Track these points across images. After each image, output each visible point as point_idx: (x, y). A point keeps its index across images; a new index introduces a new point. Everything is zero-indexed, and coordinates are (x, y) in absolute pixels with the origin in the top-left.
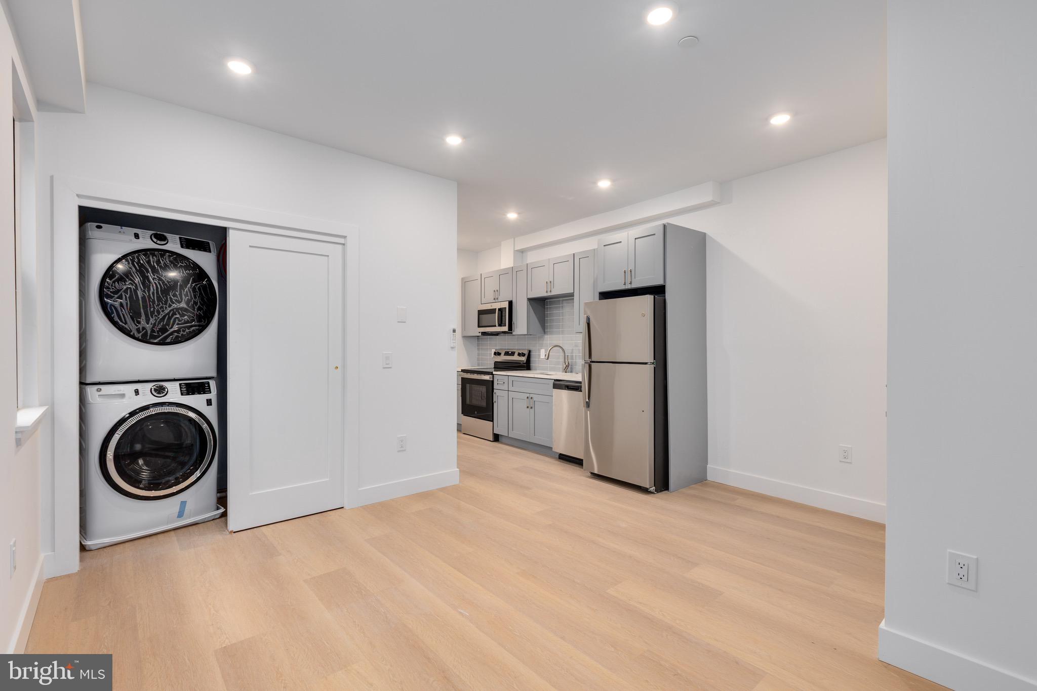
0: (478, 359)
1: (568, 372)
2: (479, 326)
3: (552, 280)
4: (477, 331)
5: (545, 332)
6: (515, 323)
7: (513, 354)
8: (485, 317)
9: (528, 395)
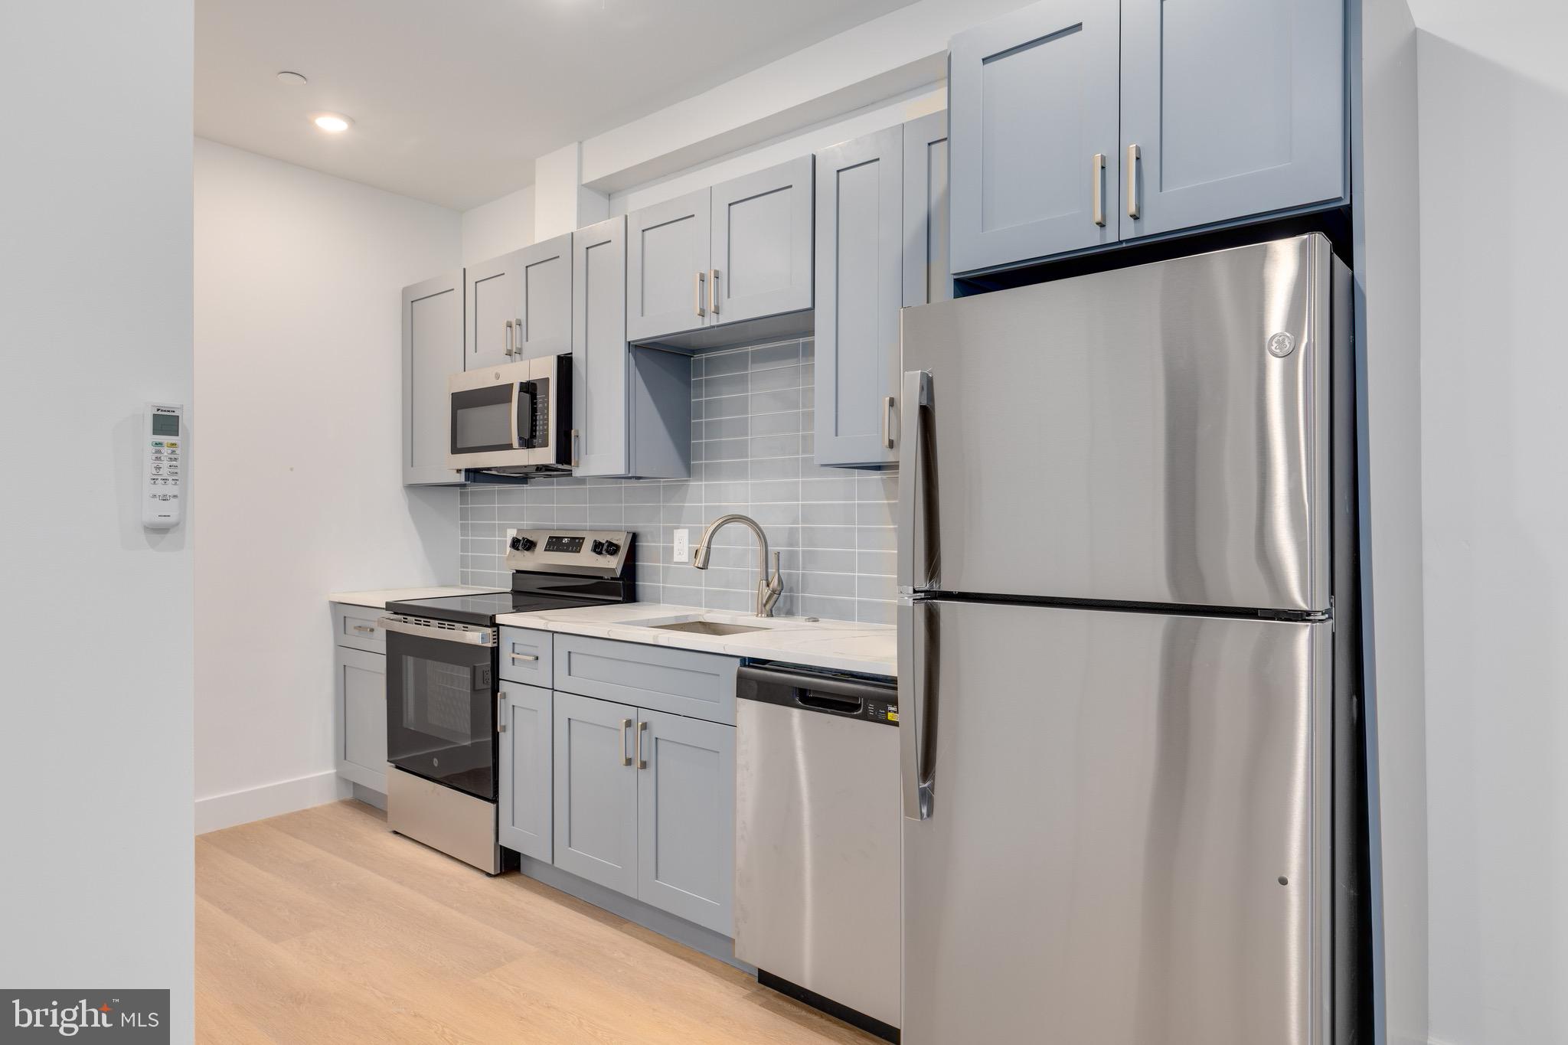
0: (463, 561)
1: (779, 615)
2: (456, 450)
3: (722, 267)
4: (449, 467)
5: (689, 470)
6: (582, 434)
7: (575, 545)
8: (476, 416)
9: (630, 713)
